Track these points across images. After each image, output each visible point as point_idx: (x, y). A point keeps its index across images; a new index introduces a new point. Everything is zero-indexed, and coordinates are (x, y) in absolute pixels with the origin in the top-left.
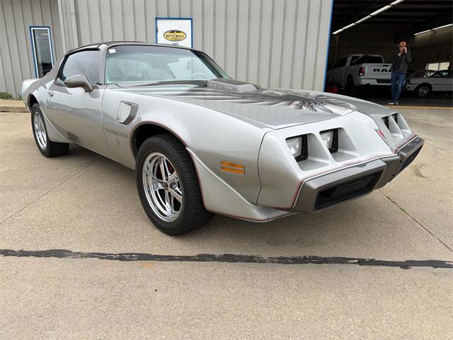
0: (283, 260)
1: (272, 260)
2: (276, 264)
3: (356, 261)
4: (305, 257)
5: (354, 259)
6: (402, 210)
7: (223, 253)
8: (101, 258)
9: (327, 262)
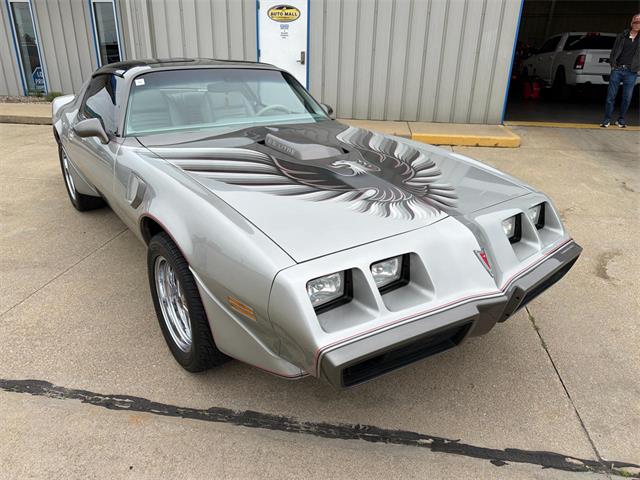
0: (325, 431)
1: (309, 429)
2: (313, 436)
3: (430, 441)
4: (358, 427)
5: (427, 437)
6: (544, 345)
7: (244, 409)
8: (85, 401)
9: (385, 440)
